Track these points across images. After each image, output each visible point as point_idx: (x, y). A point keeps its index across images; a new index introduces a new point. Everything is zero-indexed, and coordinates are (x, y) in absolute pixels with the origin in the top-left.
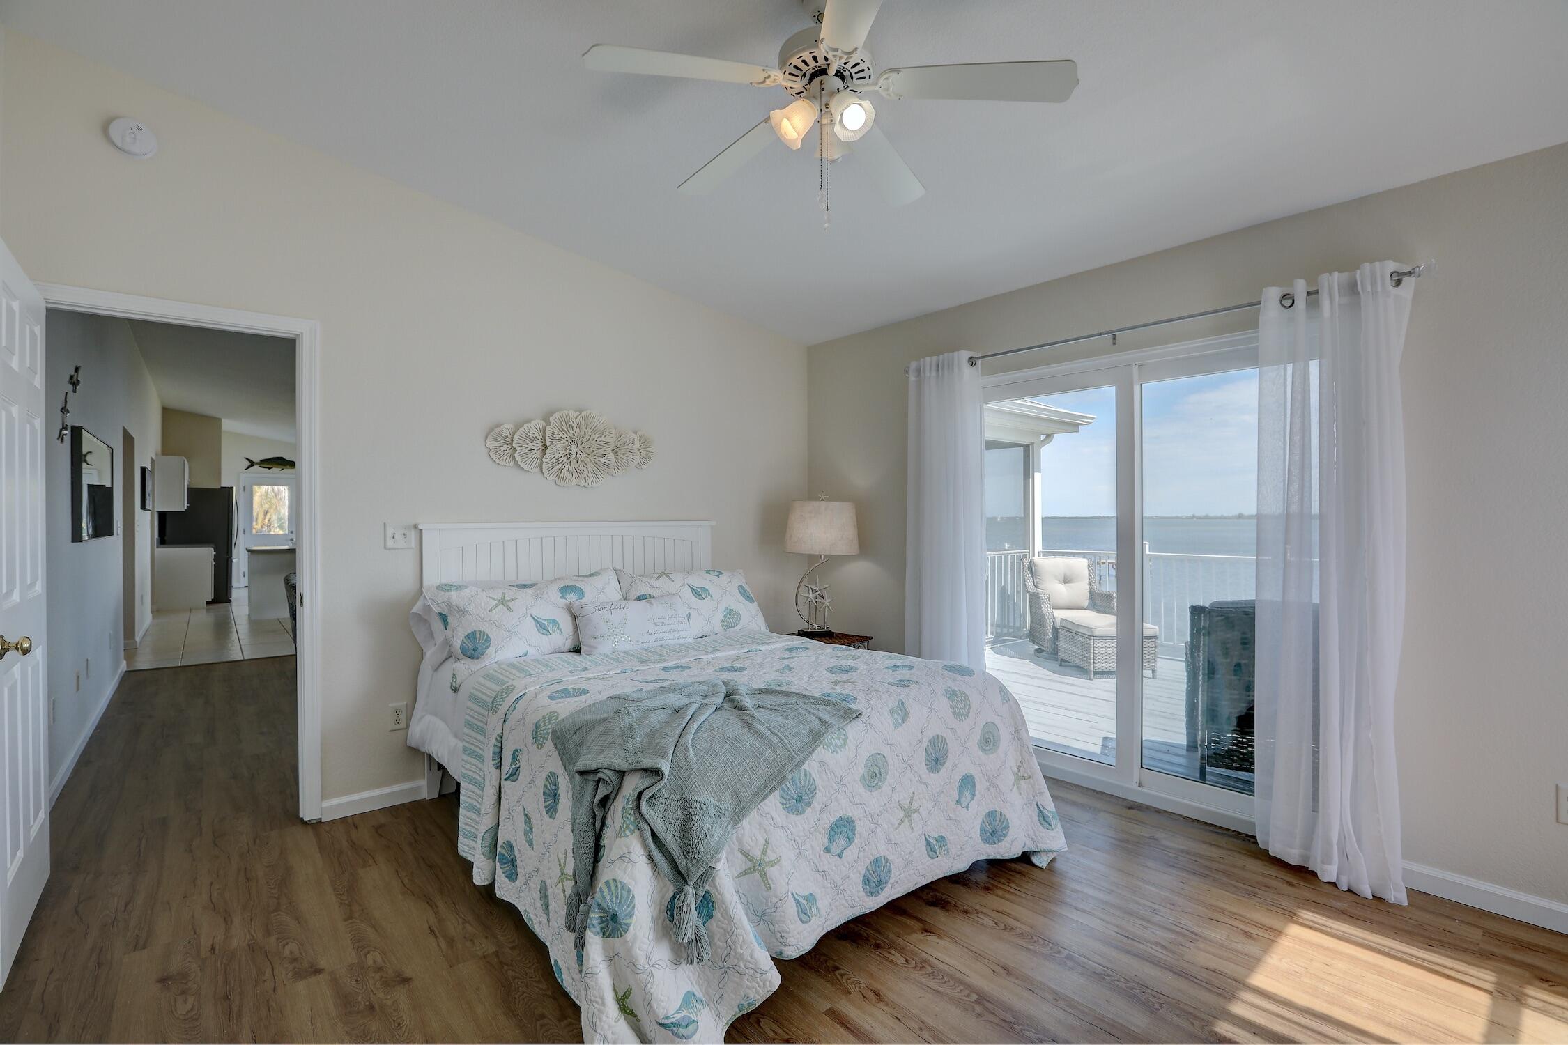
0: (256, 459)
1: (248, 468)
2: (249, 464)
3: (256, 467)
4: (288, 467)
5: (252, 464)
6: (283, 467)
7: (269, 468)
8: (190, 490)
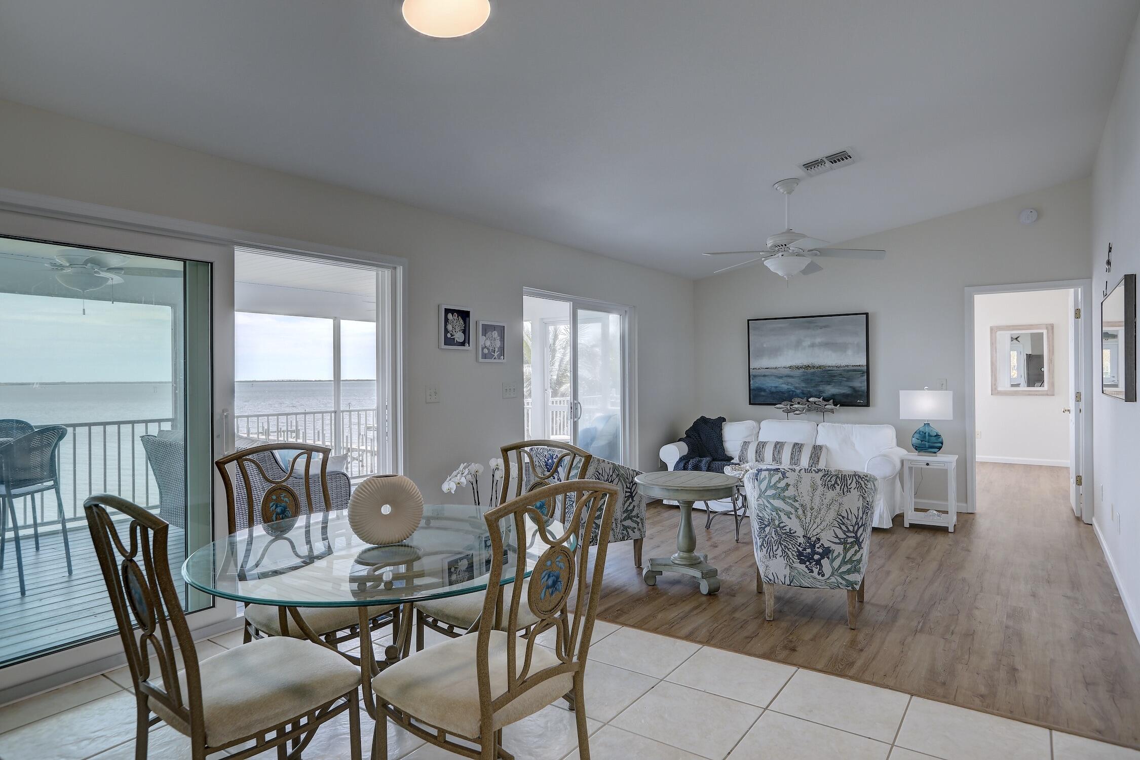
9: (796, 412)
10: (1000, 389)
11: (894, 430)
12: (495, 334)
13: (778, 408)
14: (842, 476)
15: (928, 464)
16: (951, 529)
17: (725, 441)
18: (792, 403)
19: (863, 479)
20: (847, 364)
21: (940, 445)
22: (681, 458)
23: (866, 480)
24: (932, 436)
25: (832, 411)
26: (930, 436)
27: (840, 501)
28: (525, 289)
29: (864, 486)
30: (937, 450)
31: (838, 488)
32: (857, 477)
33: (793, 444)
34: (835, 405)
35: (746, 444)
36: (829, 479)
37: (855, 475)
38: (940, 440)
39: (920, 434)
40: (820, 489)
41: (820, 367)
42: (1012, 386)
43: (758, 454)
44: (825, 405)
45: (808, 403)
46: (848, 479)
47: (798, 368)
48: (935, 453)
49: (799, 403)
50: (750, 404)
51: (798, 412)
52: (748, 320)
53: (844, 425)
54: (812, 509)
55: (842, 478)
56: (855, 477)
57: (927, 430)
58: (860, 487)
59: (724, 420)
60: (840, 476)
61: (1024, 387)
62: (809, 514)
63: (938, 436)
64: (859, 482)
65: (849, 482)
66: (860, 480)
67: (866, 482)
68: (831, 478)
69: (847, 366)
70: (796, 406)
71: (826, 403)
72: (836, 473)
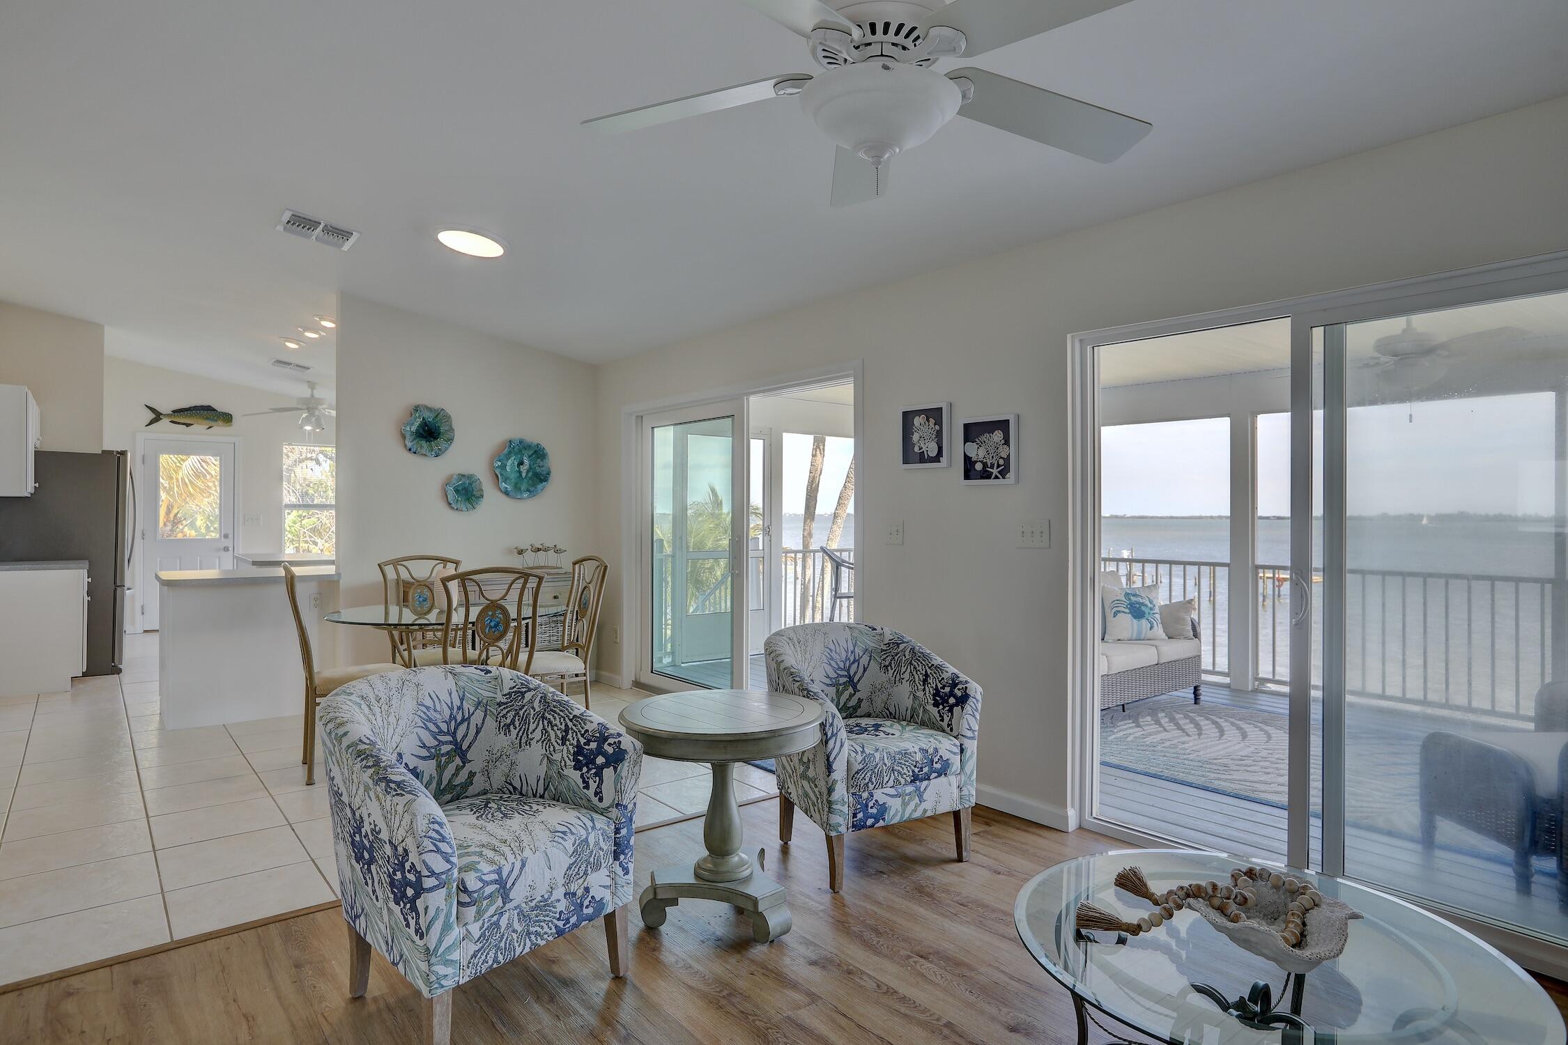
0: (165, 408)
1: (151, 423)
2: (152, 416)
3: (165, 423)
4: (220, 423)
5: (158, 416)
6: (211, 423)
7: (188, 425)
8: (39, 455)
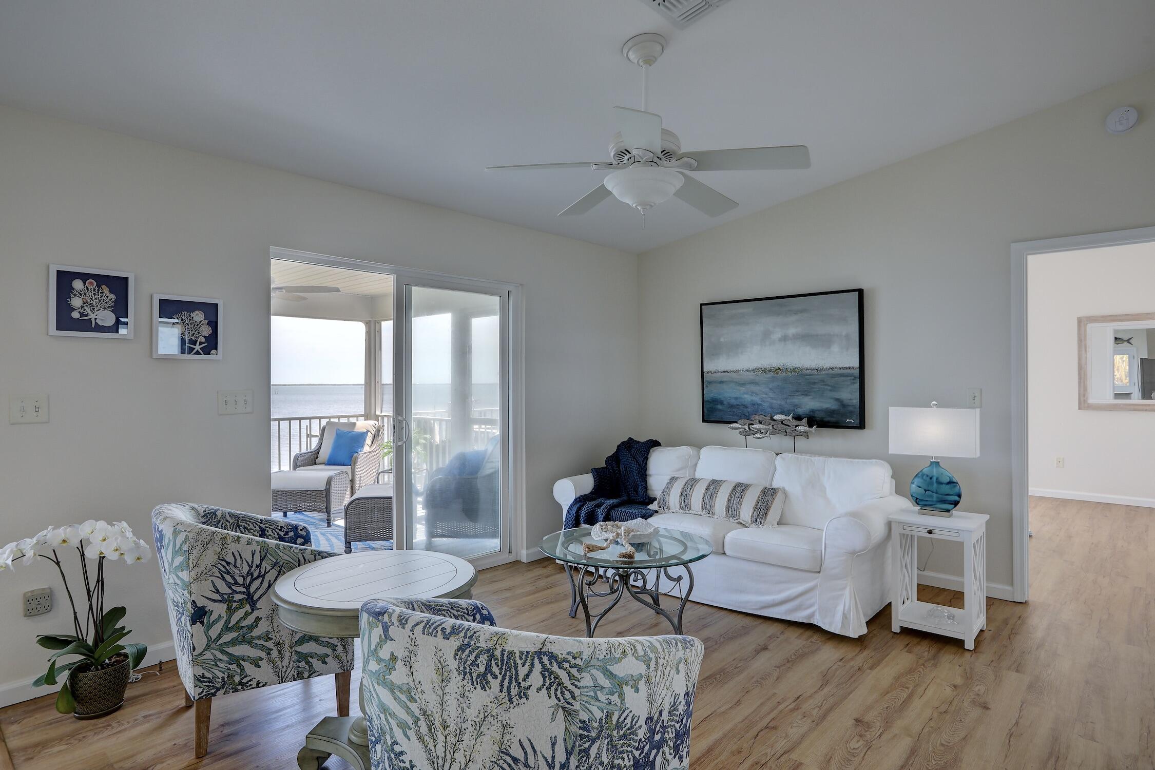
9: (756, 435)
10: (1091, 401)
11: (889, 468)
12: (198, 316)
13: (733, 428)
14: (503, 655)
15: (930, 532)
16: (969, 645)
17: (650, 475)
18: (752, 422)
19: (566, 665)
20: (832, 366)
21: (957, 498)
22: (576, 500)
23: (576, 666)
24: (942, 483)
25: (807, 435)
26: (939, 483)
27: (504, 717)
28: (273, 249)
29: (567, 682)
30: (950, 507)
31: (495, 684)
32: (545, 659)
33: (734, 485)
34: (810, 426)
35: (673, 479)
36: (472, 657)
37: (539, 654)
38: (956, 490)
39: (922, 478)
40: (456, 683)
41: (794, 369)
42: (1118, 396)
43: (683, 497)
44: (797, 426)
45: (773, 423)
46: (519, 662)
47: (764, 371)
48: (948, 511)
49: (760, 423)
50: (704, 421)
51: (759, 435)
52: (702, 305)
53: (813, 459)
54: (445, 727)
55: (502, 660)
56: (540, 659)
57: (935, 472)
58: (552, 683)
59: (655, 444)
60: (498, 653)
61: (1136, 399)
62: (441, 738)
63: (951, 483)
64: (551, 673)
65: (523, 671)
66: (555, 668)
67: (574, 671)
68: (477, 657)
69: (832, 369)
70: (757, 426)
71: (797, 423)
72: (490, 644)
